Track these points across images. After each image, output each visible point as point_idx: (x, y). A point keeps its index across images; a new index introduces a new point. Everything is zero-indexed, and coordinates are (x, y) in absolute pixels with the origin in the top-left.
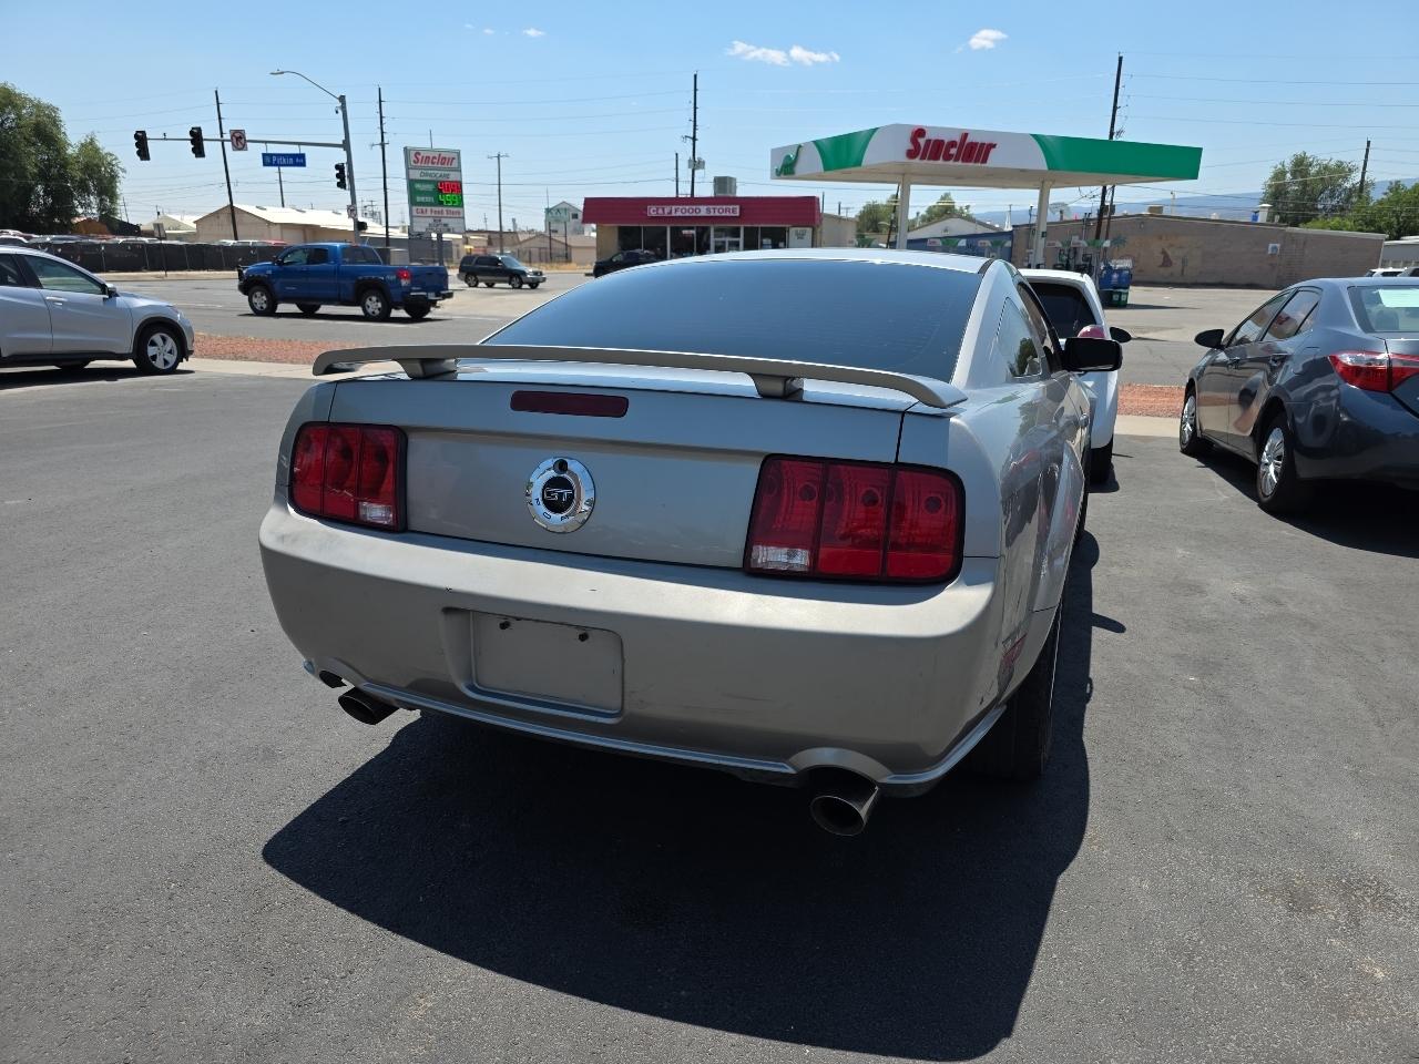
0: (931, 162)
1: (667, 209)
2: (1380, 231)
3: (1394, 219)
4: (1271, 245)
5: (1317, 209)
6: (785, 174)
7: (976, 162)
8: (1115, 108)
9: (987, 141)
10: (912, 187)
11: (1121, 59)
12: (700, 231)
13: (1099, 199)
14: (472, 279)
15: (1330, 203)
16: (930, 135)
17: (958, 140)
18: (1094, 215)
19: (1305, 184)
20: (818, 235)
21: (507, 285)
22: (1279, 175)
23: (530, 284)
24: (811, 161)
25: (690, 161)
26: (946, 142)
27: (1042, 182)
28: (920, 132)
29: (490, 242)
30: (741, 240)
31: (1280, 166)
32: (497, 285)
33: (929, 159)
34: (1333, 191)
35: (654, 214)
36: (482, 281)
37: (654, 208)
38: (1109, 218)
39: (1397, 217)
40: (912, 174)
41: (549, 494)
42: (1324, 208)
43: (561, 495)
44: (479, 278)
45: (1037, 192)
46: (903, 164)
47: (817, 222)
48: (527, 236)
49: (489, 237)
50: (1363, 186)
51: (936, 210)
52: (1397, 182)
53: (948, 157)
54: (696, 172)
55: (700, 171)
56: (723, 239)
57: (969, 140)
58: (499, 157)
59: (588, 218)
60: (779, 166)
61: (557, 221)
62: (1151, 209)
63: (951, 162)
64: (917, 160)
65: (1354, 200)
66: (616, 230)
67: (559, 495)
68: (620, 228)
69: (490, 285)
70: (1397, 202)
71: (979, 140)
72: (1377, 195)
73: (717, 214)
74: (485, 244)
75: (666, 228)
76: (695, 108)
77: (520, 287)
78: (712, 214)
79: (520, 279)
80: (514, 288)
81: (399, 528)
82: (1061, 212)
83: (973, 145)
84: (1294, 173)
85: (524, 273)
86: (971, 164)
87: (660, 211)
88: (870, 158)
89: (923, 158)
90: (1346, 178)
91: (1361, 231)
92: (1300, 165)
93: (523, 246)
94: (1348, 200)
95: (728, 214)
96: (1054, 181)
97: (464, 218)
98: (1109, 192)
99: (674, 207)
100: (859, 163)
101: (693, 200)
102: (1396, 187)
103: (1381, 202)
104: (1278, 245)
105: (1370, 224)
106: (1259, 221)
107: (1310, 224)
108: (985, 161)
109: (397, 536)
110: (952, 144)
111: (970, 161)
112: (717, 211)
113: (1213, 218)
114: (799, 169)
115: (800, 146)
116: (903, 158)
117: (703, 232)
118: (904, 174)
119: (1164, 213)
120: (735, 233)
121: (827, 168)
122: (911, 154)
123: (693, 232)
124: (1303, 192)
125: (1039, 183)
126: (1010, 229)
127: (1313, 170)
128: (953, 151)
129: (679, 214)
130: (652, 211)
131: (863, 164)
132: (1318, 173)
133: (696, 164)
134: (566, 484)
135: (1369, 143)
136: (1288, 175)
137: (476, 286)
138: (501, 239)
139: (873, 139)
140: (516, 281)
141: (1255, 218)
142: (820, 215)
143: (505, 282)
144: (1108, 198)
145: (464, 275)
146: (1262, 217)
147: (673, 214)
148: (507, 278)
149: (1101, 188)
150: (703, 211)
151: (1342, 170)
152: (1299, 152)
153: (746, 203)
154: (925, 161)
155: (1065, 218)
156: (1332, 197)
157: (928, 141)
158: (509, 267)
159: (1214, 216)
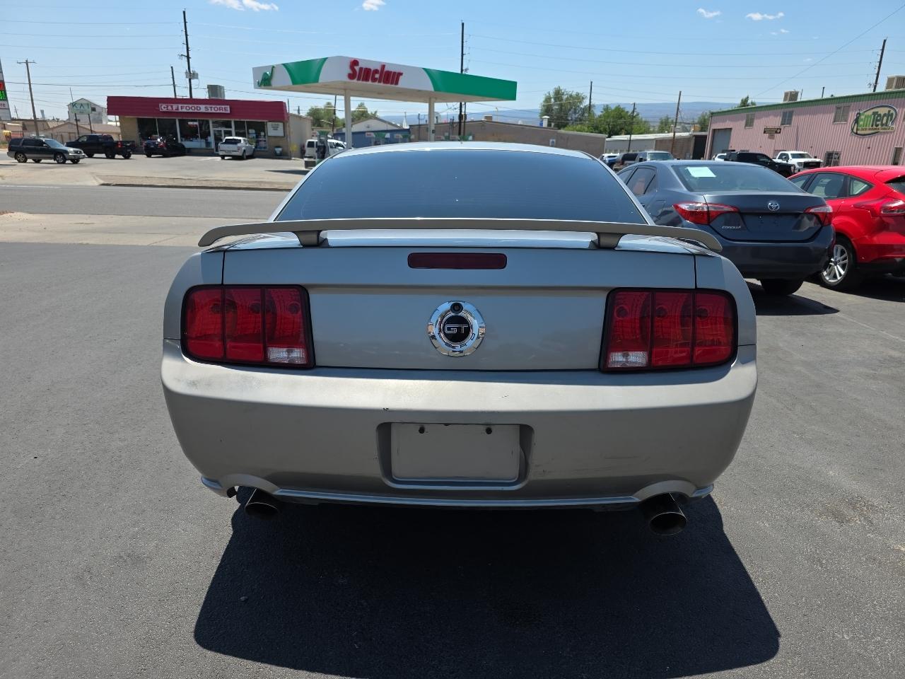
0: (364, 82)
1: (175, 107)
2: (601, 132)
3: (607, 127)
4: (551, 140)
5: (568, 120)
6: (264, 86)
7: (392, 83)
8: (462, 55)
9: (397, 70)
10: (352, 98)
11: (463, 24)
12: (201, 122)
13: (458, 111)
14: (19, 156)
15: (574, 116)
16: (361, 65)
17: (379, 69)
18: (457, 120)
19: (561, 105)
20: (288, 128)
21: (52, 161)
22: (548, 99)
23: (71, 160)
24: (283, 78)
25: (186, 72)
26: (372, 70)
27: (430, 98)
28: (355, 63)
29: (24, 128)
30: (233, 130)
31: (548, 95)
32: (43, 161)
33: (363, 80)
34: (575, 109)
35: (165, 110)
36: (30, 158)
37: (164, 105)
38: (465, 122)
39: (609, 125)
40: (352, 90)
41: (449, 329)
42: (572, 120)
43: (459, 329)
44: (27, 155)
45: (427, 105)
46: (345, 83)
47: (286, 119)
48: (55, 124)
49: (23, 124)
50: (590, 106)
51: (356, 113)
52: (607, 105)
53: (374, 80)
54: (192, 81)
55: (195, 80)
56: (219, 129)
57: (386, 69)
58: (27, 63)
59: (111, 110)
60: (260, 79)
61: (82, 113)
62: (486, 117)
63: (376, 83)
64: (355, 81)
65: (586, 115)
66: (136, 121)
67: (457, 329)
68: (138, 119)
69: (37, 161)
70: (608, 117)
71: (393, 70)
72: (598, 112)
73: (213, 111)
74: (21, 129)
75: (175, 120)
76: (186, 35)
77: (64, 163)
78: (210, 111)
79: (64, 156)
80: (58, 163)
81: (309, 366)
82: (437, 118)
83: (388, 73)
84: (555, 99)
85: (66, 152)
86: (389, 85)
87: (170, 108)
88: (323, 78)
89: (359, 79)
90: (581, 102)
91: (592, 132)
92: (558, 94)
93: (55, 131)
94: (583, 115)
95: (221, 111)
96: (436, 98)
97: (9, 109)
98: (463, 107)
99: (180, 106)
100: (316, 80)
101: (191, 101)
102: (606, 108)
103: (600, 117)
104: (554, 140)
105: (596, 129)
106: (544, 126)
107: (566, 128)
108: (397, 83)
109: (310, 371)
110: (376, 71)
111: (388, 83)
112: (213, 109)
113: (519, 123)
114: (274, 82)
115: (273, 67)
116: (346, 79)
117: (204, 124)
118: (345, 90)
119: (494, 120)
120: (228, 125)
121: (294, 83)
122: (351, 76)
123: (195, 123)
124: (561, 109)
125: (428, 100)
126: (408, 127)
127: (565, 97)
128: (377, 76)
129: (184, 110)
130: (163, 108)
131: (320, 81)
132: (567, 98)
133: (191, 76)
134: (463, 321)
135: (591, 83)
136: (553, 100)
137: (25, 162)
138: (36, 125)
139: (324, 65)
140: (60, 158)
141: (541, 124)
142: (288, 114)
143: (50, 158)
144: (463, 110)
145: (14, 153)
146: (545, 124)
147: (180, 110)
148: (52, 156)
149: (459, 103)
150: (203, 108)
151: (579, 98)
152: (557, 87)
153: (234, 104)
154: (360, 82)
155: (439, 121)
156: (575, 113)
157: (361, 69)
158: (52, 147)
159: (520, 123)
